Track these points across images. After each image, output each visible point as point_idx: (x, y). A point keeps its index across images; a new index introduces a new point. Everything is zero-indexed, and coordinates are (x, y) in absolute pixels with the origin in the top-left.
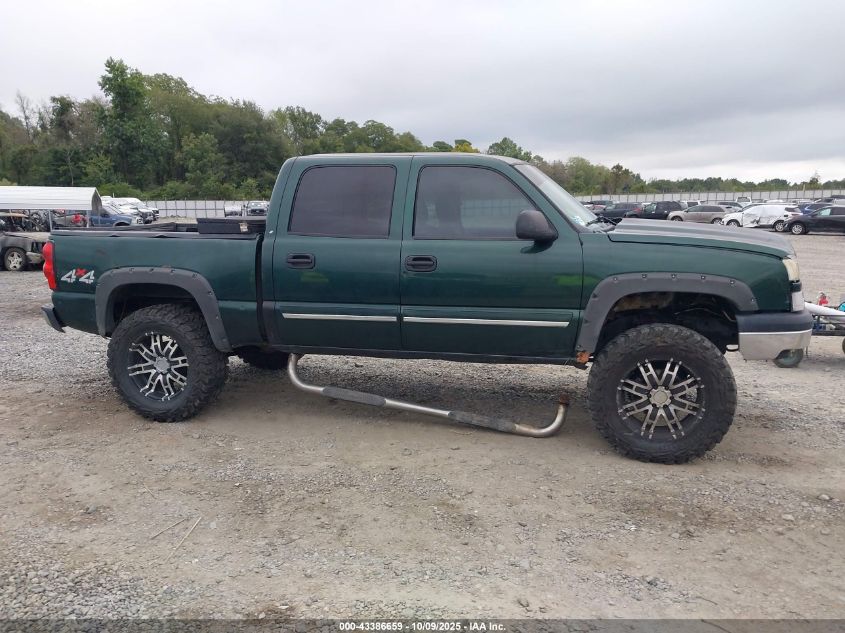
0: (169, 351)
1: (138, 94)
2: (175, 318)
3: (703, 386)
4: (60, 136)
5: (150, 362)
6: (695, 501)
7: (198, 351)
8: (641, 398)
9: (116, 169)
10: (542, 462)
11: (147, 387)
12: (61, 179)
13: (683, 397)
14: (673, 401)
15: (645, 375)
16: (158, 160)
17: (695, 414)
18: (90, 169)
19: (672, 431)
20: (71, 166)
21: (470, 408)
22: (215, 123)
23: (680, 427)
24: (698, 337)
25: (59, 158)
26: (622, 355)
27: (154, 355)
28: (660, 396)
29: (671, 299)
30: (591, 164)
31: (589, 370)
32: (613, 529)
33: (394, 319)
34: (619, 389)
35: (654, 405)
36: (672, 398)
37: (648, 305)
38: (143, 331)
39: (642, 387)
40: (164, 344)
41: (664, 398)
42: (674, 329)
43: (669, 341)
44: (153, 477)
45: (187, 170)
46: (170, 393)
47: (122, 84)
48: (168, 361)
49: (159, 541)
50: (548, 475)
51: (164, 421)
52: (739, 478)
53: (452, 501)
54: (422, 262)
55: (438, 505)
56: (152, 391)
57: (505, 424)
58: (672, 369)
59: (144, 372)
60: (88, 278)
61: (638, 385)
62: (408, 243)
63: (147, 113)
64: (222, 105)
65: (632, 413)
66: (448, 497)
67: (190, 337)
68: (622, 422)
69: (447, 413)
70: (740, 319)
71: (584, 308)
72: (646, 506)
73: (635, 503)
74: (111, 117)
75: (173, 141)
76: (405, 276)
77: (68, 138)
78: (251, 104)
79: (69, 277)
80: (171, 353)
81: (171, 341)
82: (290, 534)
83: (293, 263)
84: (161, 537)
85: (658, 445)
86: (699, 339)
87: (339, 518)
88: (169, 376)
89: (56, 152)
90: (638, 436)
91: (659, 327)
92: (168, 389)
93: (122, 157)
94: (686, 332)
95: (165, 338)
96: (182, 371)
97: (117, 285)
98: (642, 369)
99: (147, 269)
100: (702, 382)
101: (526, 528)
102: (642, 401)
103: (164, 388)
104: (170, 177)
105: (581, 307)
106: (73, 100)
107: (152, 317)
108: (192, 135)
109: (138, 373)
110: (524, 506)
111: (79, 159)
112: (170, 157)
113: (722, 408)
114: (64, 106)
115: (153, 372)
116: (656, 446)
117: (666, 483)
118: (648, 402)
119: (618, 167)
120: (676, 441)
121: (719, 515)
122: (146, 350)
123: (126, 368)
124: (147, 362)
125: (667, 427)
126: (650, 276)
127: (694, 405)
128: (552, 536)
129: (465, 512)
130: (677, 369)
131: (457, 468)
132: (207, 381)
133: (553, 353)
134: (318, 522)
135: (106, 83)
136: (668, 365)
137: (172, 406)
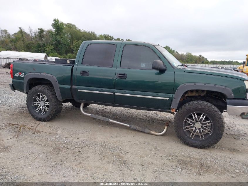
0: (45, 99)
1: (62, 28)
2: (47, 90)
3: (213, 124)
4: (40, 39)
5: (39, 102)
6: (205, 162)
7: (53, 101)
8: (191, 125)
9: (54, 49)
10: (155, 144)
11: (37, 109)
12: (39, 51)
13: (206, 127)
14: (202, 127)
15: (194, 117)
16: (66, 47)
17: (209, 133)
18: (47, 49)
19: (201, 137)
20: (42, 48)
21: (137, 124)
22: (83, 37)
23: (203, 137)
24: (213, 107)
25: (39, 46)
26: (187, 109)
27: (40, 100)
28: (198, 125)
29: (205, 93)
30: (193, 55)
31: (175, 115)
32: (173, 169)
33: (112, 94)
34: (184, 121)
35: (196, 128)
36: (202, 126)
37: (197, 95)
38: (38, 92)
39: (192, 121)
40: (43, 97)
41: (199, 126)
42: (205, 103)
43: (203, 107)
44: (29, 138)
45: (74, 51)
46: (43, 113)
47: (58, 26)
48: (44, 103)
49: (21, 160)
50: (156, 148)
51: (40, 121)
52: (222, 155)
53: (121, 155)
54: (122, 75)
55: (116, 155)
56: (39, 111)
57: (147, 131)
58: (203, 117)
59: (36, 105)
60: (22, 75)
61: (191, 120)
62: (118, 69)
63: (64, 34)
64: (85, 32)
65: (188, 129)
66: (120, 153)
67: (51, 96)
68: (184, 132)
69: (128, 125)
70: (228, 101)
71: (174, 94)
72: (187, 162)
73: (183, 161)
74: (54, 34)
75: (71, 42)
76: (117, 80)
77: (42, 40)
78: (93, 33)
79: (17, 75)
80: (45, 100)
81: (46, 97)
82: (64, 161)
83: (82, 74)
84: (22, 158)
85: (195, 141)
86: (214, 107)
87: (82, 157)
88: (44, 107)
89: (38, 44)
90: (188, 137)
91: (200, 102)
92: (43, 111)
93: (56, 46)
94: (209, 104)
95: (44, 96)
96: (48, 106)
97: (30, 78)
98: (193, 115)
99: (39, 73)
100: (213, 122)
101: (143, 167)
102: (192, 126)
103: (42, 111)
104: (69, 52)
105: (173, 93)
106: (44, 29)
107: (40, 89)
108: (76, 41)
109: (35, 105)
110: (145, 159)
111: (44, 46)
112: (69, 46)
113: (218, 132)
114: (42, 31)
115: (39, 105)
116: (194, 141)
117: (196, 155)
118: (194, 126)
119: (200, 56)
120: (201, 141)
121: (212, 168)
122: (38, 98)
123: (31, 103)
124: (38, 102)
125: (199, 136)
126: (197, 84)
127: (210, 130)
128: (151, 170)
129: (124, 159)
130: (205, 117)
131: (127, 144)
132: (54, 111)
133: (163, 108)
134: (75, 158)
135: (54, 25)
136: (202, 115)
137: (43, 117)
